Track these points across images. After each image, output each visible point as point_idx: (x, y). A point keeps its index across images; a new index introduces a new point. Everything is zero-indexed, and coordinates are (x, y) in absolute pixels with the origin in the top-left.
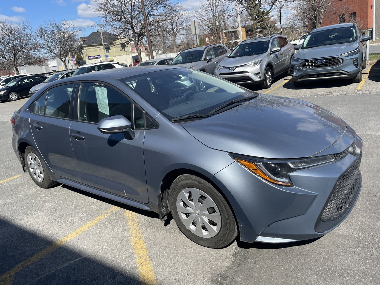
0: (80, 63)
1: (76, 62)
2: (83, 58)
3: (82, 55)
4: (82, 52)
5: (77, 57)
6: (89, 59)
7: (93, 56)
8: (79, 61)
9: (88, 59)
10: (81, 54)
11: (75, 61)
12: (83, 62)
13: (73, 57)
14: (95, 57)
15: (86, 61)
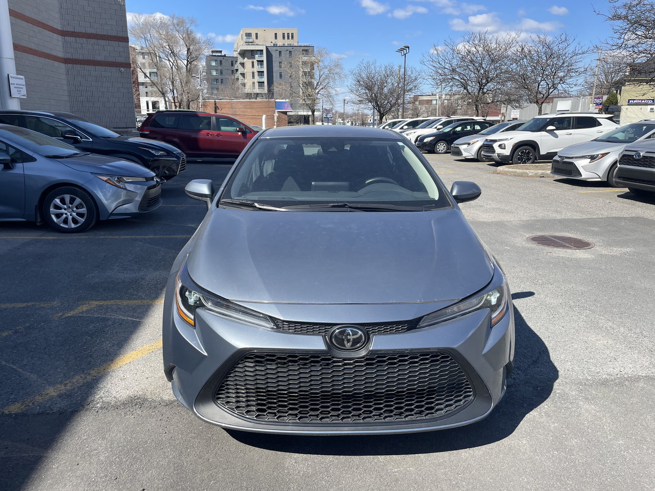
0: (609, 110)
1: (601, 108)
2: (619, 101)
3: (619, 96)
4: (620, 91)
5: (608, 99)
6: (628, 105)
7: (640, 100)
8: (609, 106)
9: (627, 103)
10: (618, 93)
11: (600, 105)
12: (617, 109)
13: (599, 98)
14: (643, 101)
15: (622, 107)
